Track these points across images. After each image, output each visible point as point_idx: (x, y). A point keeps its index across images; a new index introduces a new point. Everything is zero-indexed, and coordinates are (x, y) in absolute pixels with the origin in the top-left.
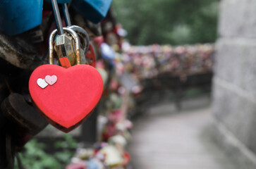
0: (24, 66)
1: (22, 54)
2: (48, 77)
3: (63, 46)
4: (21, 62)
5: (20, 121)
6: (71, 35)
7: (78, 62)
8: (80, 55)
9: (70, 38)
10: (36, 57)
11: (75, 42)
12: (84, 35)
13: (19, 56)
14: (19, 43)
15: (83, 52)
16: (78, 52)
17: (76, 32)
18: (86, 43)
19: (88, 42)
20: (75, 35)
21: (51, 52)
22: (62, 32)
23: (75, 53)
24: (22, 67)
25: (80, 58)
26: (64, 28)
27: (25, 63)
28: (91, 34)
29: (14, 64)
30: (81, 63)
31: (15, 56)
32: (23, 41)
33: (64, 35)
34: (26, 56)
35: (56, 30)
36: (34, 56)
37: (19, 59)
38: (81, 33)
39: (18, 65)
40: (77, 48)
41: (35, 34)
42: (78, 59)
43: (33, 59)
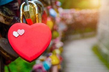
0: (7, 23)
1: (6, 16)
2: (19, 30)
3: (28, 12)
4: (6, 21)
5: (5, 54)
6: (33, 6)
7: (37, 21)
8: (38, 17)
9: (33, 8)
10: (14, 18)
11: (35, 10)
12: (41, 6)
13: (5, 17)
14: (5, 10)
15: (40, 15)
16: (37, 16)
17: (36, 4)
18: (42, 10)
19: (43, 9)
20: (35, 5)
21: (21, 15)
22: (28, 3)
23: (35, 16)
24: (6, 23)
25: (38, 19)
26: (29, 2)
27: (8, 21)
28: (45, 5)
29: (1, 22)
30: (38, 22)
31: (2, 17)
32: (7, 9)
33: (29, 6)
34: (8, 17)
35: (24, 3)
36: (13, 17)
37: (4, 19)
38: (39, 4)
39: (4, 22)
40: (37, 13)
41: (14, 5)
42: (37, 20)
43: (12, 19)
